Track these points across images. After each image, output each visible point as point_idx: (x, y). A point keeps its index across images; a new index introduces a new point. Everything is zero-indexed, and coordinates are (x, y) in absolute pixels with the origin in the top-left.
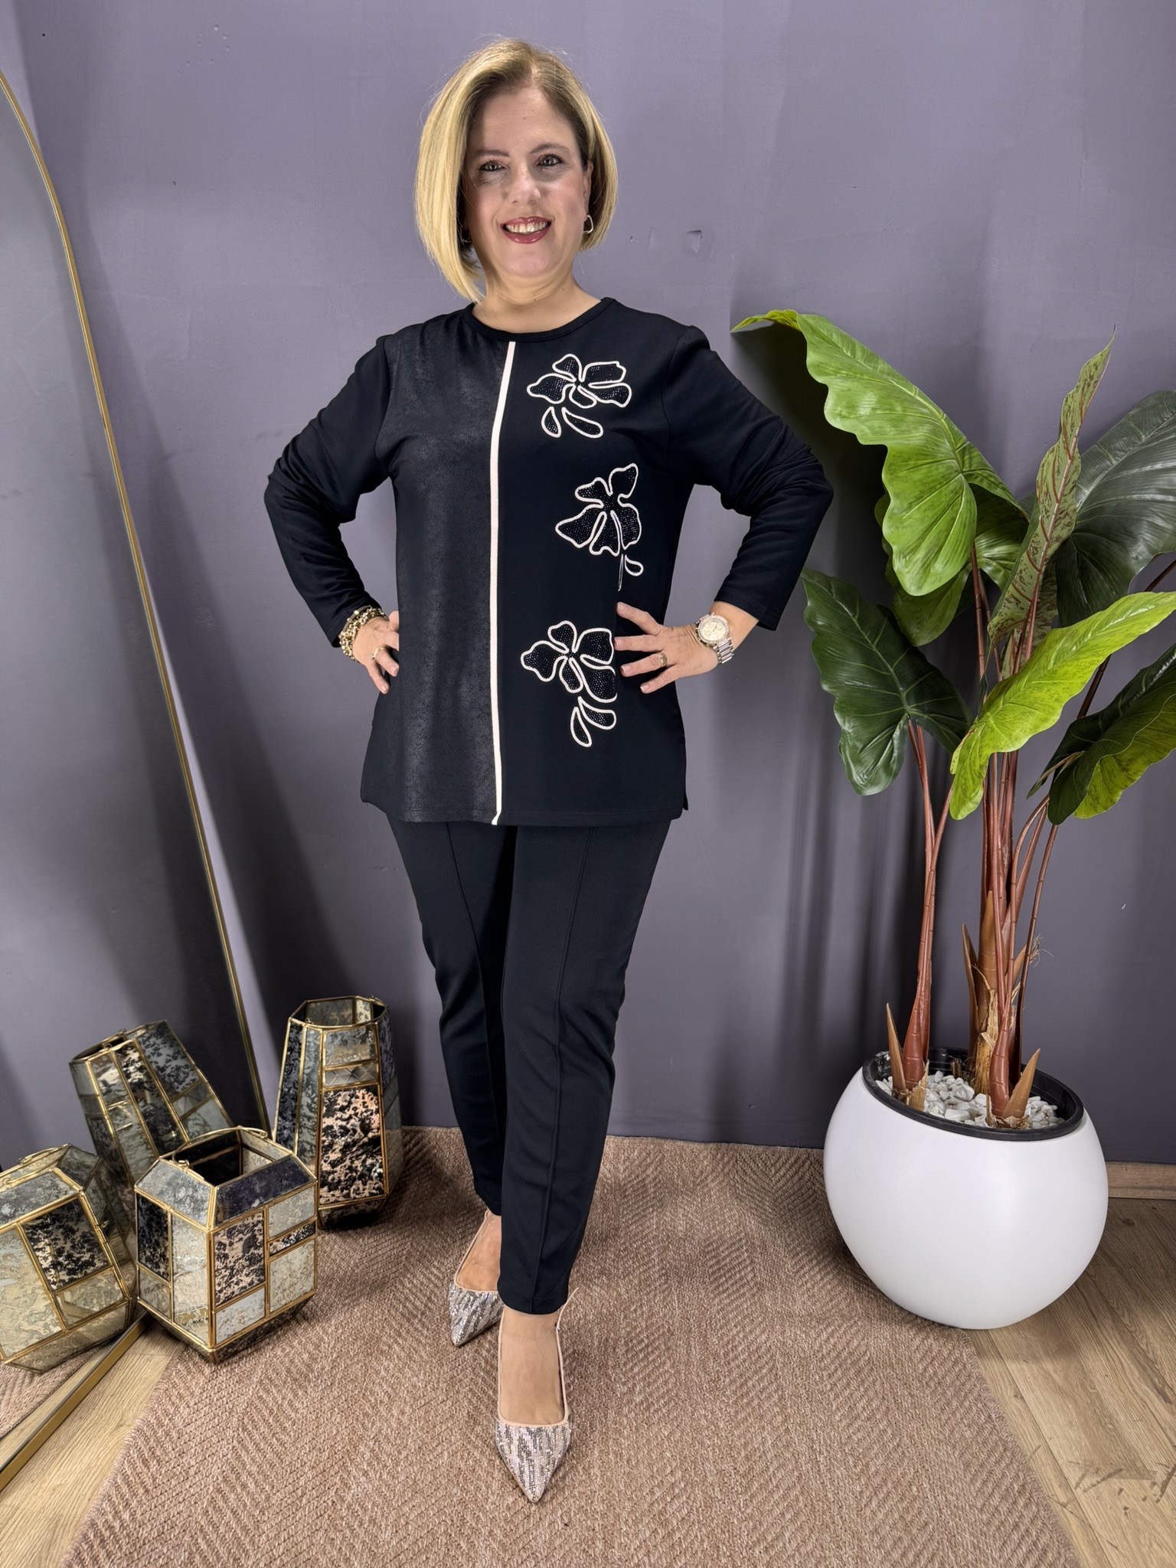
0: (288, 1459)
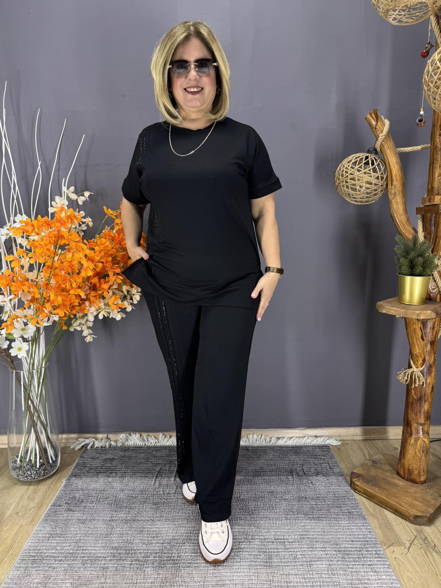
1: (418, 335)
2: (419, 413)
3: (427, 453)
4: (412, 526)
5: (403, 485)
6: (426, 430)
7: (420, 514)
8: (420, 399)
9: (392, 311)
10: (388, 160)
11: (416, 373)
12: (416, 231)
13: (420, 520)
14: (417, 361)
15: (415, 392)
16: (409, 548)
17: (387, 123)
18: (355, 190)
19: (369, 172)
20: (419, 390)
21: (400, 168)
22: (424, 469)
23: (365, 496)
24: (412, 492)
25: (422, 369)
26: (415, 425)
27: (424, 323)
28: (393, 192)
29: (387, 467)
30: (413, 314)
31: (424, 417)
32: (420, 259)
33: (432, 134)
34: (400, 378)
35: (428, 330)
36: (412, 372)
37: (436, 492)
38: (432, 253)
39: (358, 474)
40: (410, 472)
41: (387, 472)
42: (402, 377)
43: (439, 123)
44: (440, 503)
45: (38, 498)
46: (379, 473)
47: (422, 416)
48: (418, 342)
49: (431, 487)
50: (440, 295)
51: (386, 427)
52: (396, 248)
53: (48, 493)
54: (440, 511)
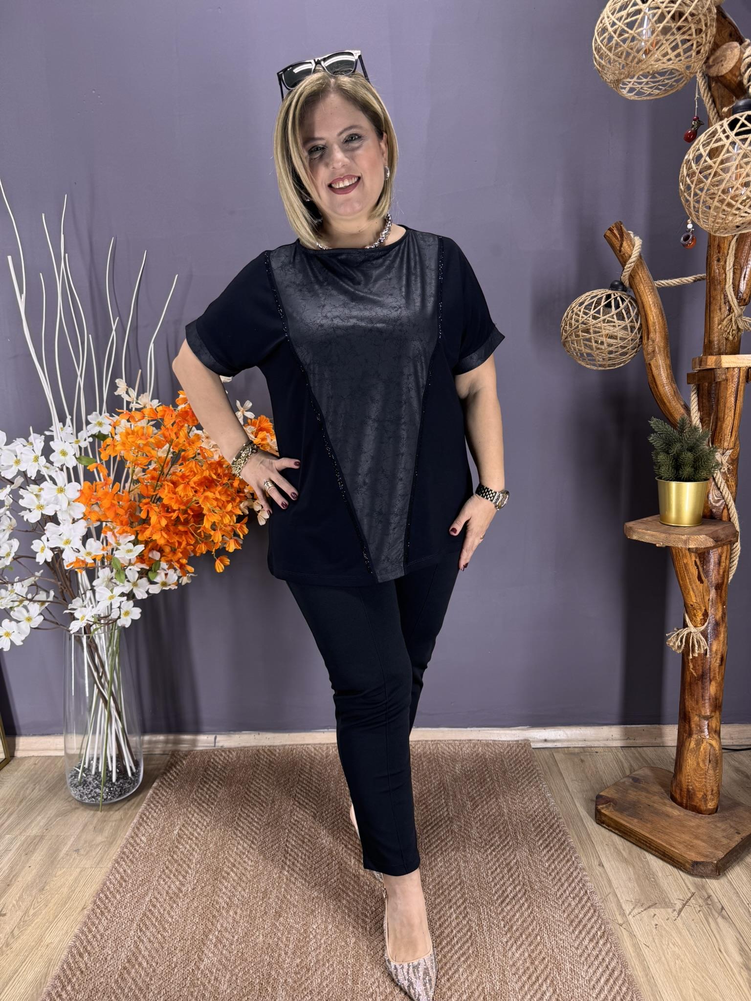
1: (693, 574)
2: (701, 699)
3: (717, 764)
4: (688, 879)
5: (679, 816)
6: (714, 726)
7: (702, 860)
8: (702, 677)
9: (647, 537)
10: (641, 299)
11: (694, 635)
12: (687, 408)
13: (701, 869)
14: (695, 615)
15: (694, 667)
16: (680, 911)
17: (638, 242)
18: (591, 348)
19: (611, 319)
20: (700, 662)
21: (661, 311)
22: (712, 791)
23: (617, 832)
24: (693, 827)
25: (703, 628)
26: (696, 719)
27: (703, 555)
28: (650, 349)
29: (657, 788)
30: (676, 541)
31: (710, 705)
32: (689, 454)
33: (707, 258)
34: (671, 644)
35: (712, 567)
36: (688, 634)
37: (731, 827)
38: (712, 444)
39: (608, 797)
40: (690, 795)
41: (655, 795)
42: (674, 642)
43: (716, 243)
44: (737, 843)
45: (108, 831)
46: (643, 797)
47: (707, 705)
48: (694, 585)
49: (724, 819)
50: (728, 510)
51: (662, 726)
52: (652, 438)
53: (125, 822)
54: (736, 856)
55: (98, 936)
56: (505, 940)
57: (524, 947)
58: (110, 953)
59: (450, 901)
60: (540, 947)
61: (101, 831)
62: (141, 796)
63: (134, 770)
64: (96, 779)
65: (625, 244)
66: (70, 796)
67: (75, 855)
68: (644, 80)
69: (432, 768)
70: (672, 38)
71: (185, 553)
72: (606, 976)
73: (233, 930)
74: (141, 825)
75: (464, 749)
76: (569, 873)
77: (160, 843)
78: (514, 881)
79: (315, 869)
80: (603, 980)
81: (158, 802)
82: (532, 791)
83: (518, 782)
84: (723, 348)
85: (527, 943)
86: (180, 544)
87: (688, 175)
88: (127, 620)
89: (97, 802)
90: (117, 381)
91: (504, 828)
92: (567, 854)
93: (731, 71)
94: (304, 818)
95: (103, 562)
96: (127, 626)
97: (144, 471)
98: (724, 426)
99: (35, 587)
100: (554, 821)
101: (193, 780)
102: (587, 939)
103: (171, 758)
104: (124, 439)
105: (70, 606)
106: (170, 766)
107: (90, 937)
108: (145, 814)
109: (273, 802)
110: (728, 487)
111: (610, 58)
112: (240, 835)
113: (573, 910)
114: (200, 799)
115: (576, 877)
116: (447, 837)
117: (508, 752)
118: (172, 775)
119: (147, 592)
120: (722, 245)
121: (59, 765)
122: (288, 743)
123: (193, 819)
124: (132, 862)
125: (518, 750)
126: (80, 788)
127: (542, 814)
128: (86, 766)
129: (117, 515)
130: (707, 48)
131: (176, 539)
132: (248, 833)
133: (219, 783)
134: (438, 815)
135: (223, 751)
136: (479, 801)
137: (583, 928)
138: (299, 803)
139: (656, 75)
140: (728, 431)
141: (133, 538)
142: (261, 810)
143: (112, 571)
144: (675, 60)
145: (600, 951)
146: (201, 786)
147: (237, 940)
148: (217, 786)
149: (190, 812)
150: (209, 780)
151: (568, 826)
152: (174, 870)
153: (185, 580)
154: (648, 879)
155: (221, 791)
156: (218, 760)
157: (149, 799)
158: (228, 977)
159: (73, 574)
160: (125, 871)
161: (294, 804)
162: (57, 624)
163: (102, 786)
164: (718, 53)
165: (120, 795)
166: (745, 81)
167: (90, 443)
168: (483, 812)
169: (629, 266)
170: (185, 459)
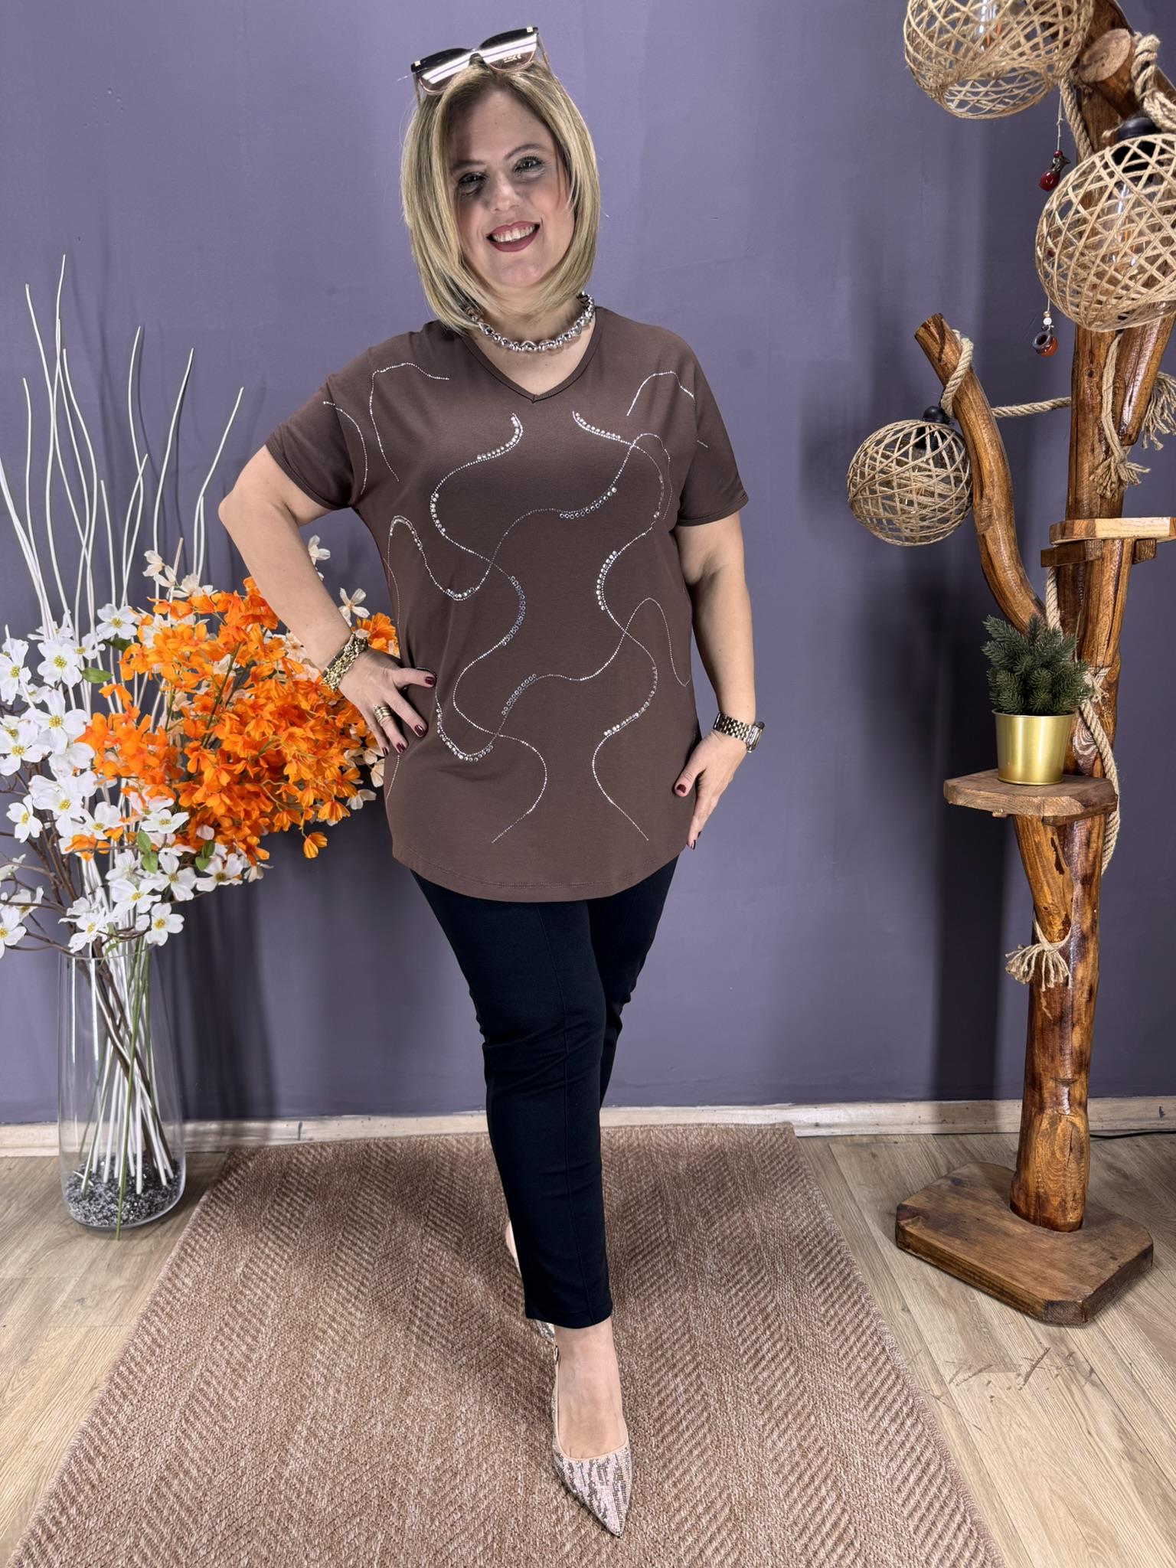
0: (228, 1444)
1: (1048, 860)
2: (1058, 1054)
3: (1082, 1153)
4: (1039, 1328)
5: (1023, 1234)
6: (1078, 1096)
7: (1060, 1298)
8: (1061, 1019)
9: (979, 801)
10: (972, 436)
11: (1049, 955)
12: (1041, 605)
13: (1059, 1312)
14: (1050, 924)
15: (1049, 1006)
16: (1028, 1375)
17: (967, 346)
18: (893, 510)
19: (924, 465)
20: (1057, 997)
21: (1001, 455)
22: (1075, 1195)
23: (929, 1260)
24: (1045, 1250)
25: (1062, 944)
26: (1051, 1084)
27: (1063, 829)
28: (985, 513)
29: (990, 1194)
30: (1026, 808)
31: (1072, 1063)
32: (1045, 672)
33: (1073, 372)
34: (1013, 970)
35: (1076, 849)
36: (1039, 954)
37: (1104, 1249)
38: (1079, 658)
39: (915, 1209)
40: (1041, 1201)
41: (986, 1204)
42: (1017, 967)
43: (1088, 347)
44: (1112, 1273)
45: (130, 1268)
46: (968, 1207)
47: (1067, 1062)
48: (1049, 876)
49: (1091, 1238)
50: (1102, 761)
51: (995, 1102)
52: (988, 649)
53: (156, 1257)
54: (1111, 1292)
55: (118, 1431)
56: (762, 1423)
57: (790, 1432)
58: (137, 1455)
59: (674, 1366)
60: (814, 1433)
61: (120, 1269)
62: (182, 1215)
63: (171, 1175)
64: (109, 1189)
65: (947, 348)
66: (69, 1217)
67: (77, 1307)
68: (982, 89)
69: (642, 1168)
70: (1027, 20)
71: (255, 828)
72: (917, 1472)
73: (334, 1417)
74: (183, 1260)
75: (691, 1138)
76: (857, 1321)
77: (214, 1288)
78: (772, 1334)
79: (462, 1322)
80: (912, 1479)
81: (209, 1225)
82: (798, 1201)
83: (776, 1187)
84: (1096, 510)
85: (795, 1427)
86: (248, 814)
87: (1049, 234)
88: (160, 934)
89: (113, 1225)
90: (147, 554)
91: (755, 1256)
92: (853, 1294)
93: (1116, 74)
94: (443, 1247)
95: (121, 843)
96: (161, 944)
97: (190, 697)
98: (1098, 630)
99: (13, 882)
100: (831, 1245)
101: (265, 1192)
102: (887, 1418)
103: (229, 1158)
104: (161, 643)
105: (70, 912)
106: (227, 1171)
107: (105, 1431)
108: (188, 1244)
109: (394, 1222)
110: (1102, 725)
111: (931, 52)
112: (342, 1273)
113: (865, 1376)
114: (278, 1220)
115: (868, 1327)
116: (668, 1271)
117: (759, 1142)
118: (232, 1184)
119: (194, 890)
120: (1096, 352)
121: (49, 1170)
122: (416, 1133)
123: (267, 1250)
124: (171, 1317)
125: (774, 1139)
126: (85, 1203)
127: (813, 1234)
128: (94, 1170)
129: (146, 767)
130: (1077, 39)
131: (242, 806)
132: (354, 1270)
133: (306, 1195)
134: (653, 1238)
135: (312, 1147)
136: (716, 1217)
137: (880, 1403)
138: (435, 1223)
139: (1001, 82)
140: (1103, 639)
141: (171, 802)
142: (374, 1234)
143: (136, 858)
144: (1030, 55)
145: (908, 1435)
146: (278, 1200)
147: (342, 1432)
148: (304, 1200)
149: (261, 1240)
150: (291, 1190)
151: (854, 1253)
152: (237, 1328)
153: (253, 874)
154: (978, 1329)
155: (310, 1208)
156: (303, 1160)
157: (196, 1220)
158: (327, 1489)
159: (73, 861)
160: (158, 1331)
161: (426, 1225)
162: (48, 941)
163: (119, 1201)
164: (1096, 46)
165: (149, 1215)
166: (1138, 91)
167: (101, 652)
168: (722, 1233)
169: (953, 383)
170: (257, 678)
